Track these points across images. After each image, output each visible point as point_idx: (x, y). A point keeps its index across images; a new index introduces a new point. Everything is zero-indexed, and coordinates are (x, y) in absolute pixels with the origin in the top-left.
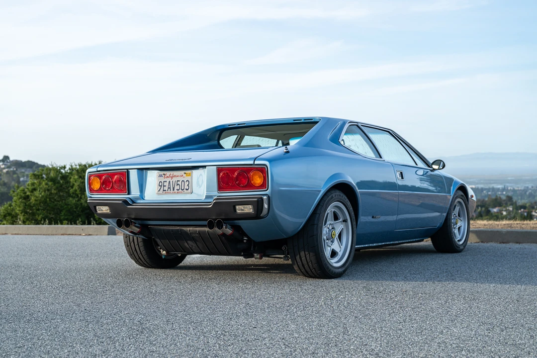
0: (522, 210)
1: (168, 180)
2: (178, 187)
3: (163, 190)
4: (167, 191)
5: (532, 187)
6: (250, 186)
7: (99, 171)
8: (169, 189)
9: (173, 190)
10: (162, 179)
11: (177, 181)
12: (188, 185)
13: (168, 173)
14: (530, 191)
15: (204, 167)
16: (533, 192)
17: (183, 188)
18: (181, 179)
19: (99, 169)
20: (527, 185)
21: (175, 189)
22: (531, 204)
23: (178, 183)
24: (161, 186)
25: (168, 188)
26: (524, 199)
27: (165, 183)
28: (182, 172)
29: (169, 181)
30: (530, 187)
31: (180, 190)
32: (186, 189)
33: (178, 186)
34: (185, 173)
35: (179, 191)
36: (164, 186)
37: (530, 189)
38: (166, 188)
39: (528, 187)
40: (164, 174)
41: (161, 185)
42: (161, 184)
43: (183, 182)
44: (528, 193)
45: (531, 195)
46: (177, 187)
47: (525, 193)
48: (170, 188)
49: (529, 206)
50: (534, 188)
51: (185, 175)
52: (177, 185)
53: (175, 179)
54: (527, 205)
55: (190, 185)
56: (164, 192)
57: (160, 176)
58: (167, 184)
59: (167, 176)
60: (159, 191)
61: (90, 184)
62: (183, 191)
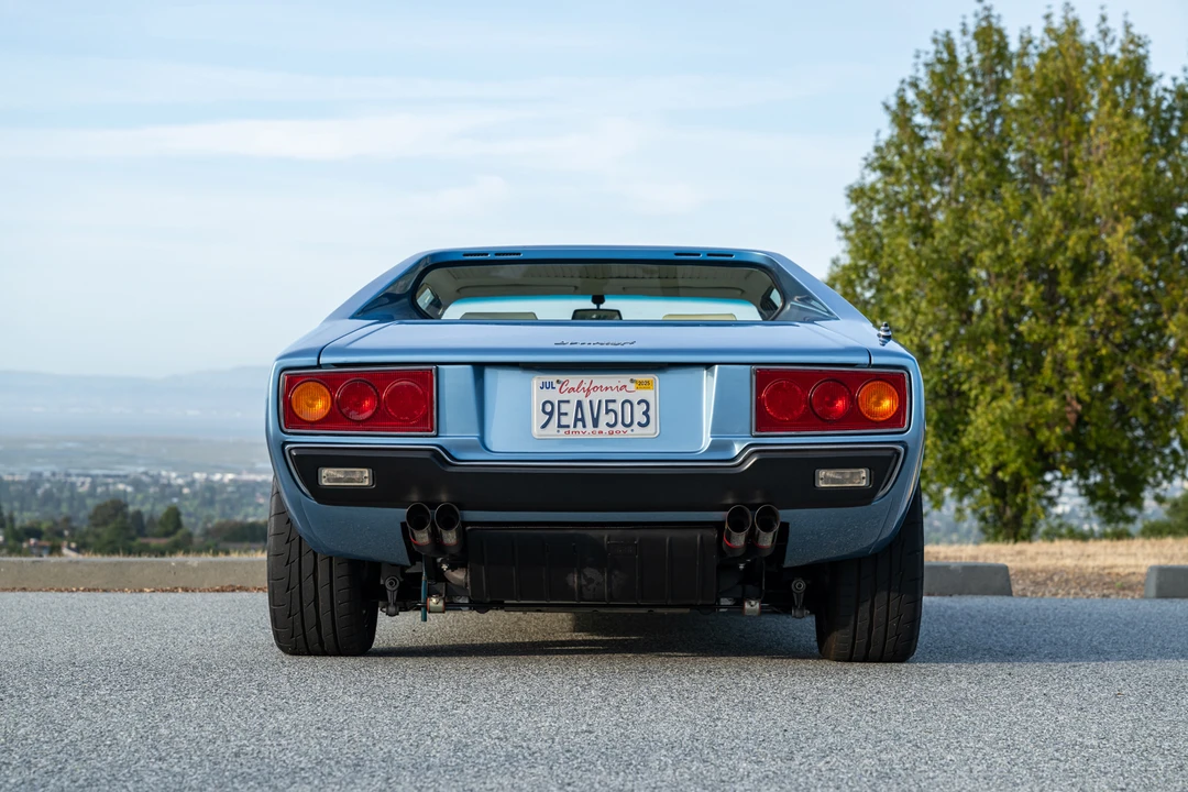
0: (32, 541)
1: (574, 398)
2: (611, 418)
3: (560, 426)
4: (572, 429)
5: (54, 474)
6: (856, 419)
7: (327, 365)
8: (580, 424)
9: (596, 425)
10: (554, 396)
11: (607, 402)
12: (645, 413)
13: (573, 380)
14: (47, 486)
15: (709, 366)
16: (55, 490)
17: (628, 421)
18: (620, 396)
19: (323, 360)
20: (37, 469)
21: (602, 426)
22: (55, 523)
23: (611, 406)
24: (551, 414)
25: (576, 420)
26: (29, 510)
27: (563, 406)
28: (623, 379)
29: (579, 404)
30: (47, 474)
31: (620, 427)
32: (639, 424)
33: (612, 414)
34: (632, 381)
35: (614, 429)
36: (560, 414)
37: (49, 481)
38: (569, 420)
39: (40, 475)
40: (559, 381)
41: (550, 411)
42: (548, 409)
43: (628, 406)
44: (40, 492)
45: (48, 496)
46: (604, 419)
47: (34, 491)
48: (583, 420)
49: (50, 529)
50: (57, 478)
51: (631, 387)
52: (608, 411)
53: (596, 396)
54: (44, 527)
55: (651, 413)
56: (562, 431)
57: (544, 386)
58: (570, 409)
59: (570, 386)
60: (544, 426)
61: (288, 404)
62: (629, 429)
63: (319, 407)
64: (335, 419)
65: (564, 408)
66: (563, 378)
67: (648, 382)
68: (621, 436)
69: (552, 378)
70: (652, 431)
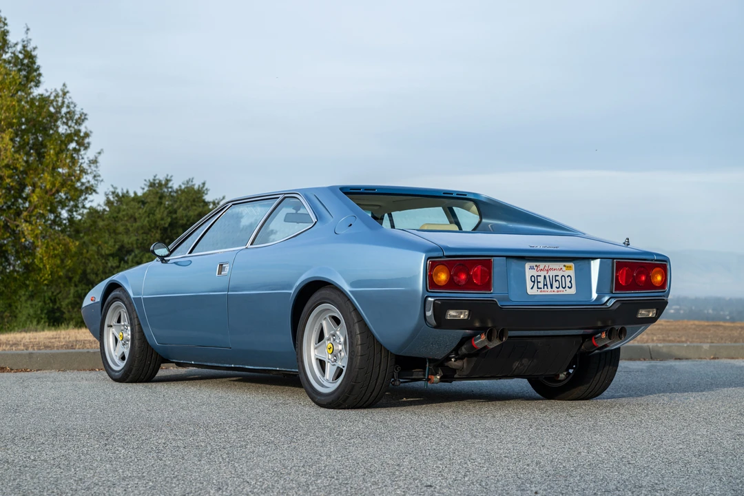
1: (543, 273)
3: (538, 288)
4: (543, 289)
6: (649, 285)
7: (447, 256)
8: (546, 287)
9: (552, 288)
10: (535, 273)
11: (556, 276)
12: (570, 282)
13: (542, 265)
15: (594, 259)
18: (560, 273)
19: (445, 254)
21: (554, 287)
23: (557, 278)
24: (534, 282)
25: (544, 285)
28: (561, 265)
29: (545, 276)
31: (561, 288)
32: (569, 288)
33: (558, 282)
34: (565, 266)
35: (559, 290)
36: (538, 282)
38: (541, 285)
40: (536, 266)
42: (533, 280)
43: (563, 278)
46: (556, 284)
48: (546, 285)
51: (564, 269)
52: (556, 281)
53: (552, 273)
55: (572, 282)
56: (539, 290)
57: (531, 268)
58: (541, 279)
59: (540, 268)
60: (532, 288)
61: (431, 276)
62: (564, 290)
63: (443, 277)
64: (451, 285)
65: (539, 279)
66: (538, 264)
67: (570, 267)
68: (562, 293)
69: (534, 264)
70: (573, 291)
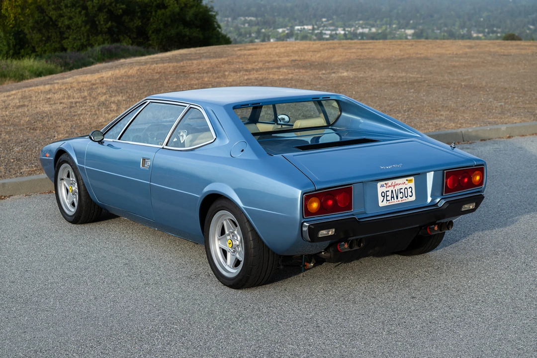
1: (390, 189)
3: (387, 201)
4: (390, 201)
6: (471, 184)
7: (318, 190)
8: (393, 199)
9: (397, 199)
10: (384, 189)
11: (400, 189)
12: (411, 192)
13: (390, 182)
17: (406, 196)
18: (404, 187)
19: (317, 188)
21: (399, 197)
23: (401, 191)
24: (384, 197)
25: (392, 197)
27: (387, 193)
28: (404, 180)
29: (392, 191)
31: (404, 198)
32: (410, 196)
33: (402, 194)
34: (407, 180)
36: (387, 196)
38: (389, 198)
40: (385, 184)
42: (383, 195)
43: (406, 189)
46: (400, 195)
51: (407, 182)
53: (397, 188)
57: (382, 186)
58: (389, 194)
59: (389, 185)
60: (382, 202)
61: (306, 207)
62: (407, 198)
63: (315, 205)
64: (322, 210)
66: (386, 182)
67: (411, 180)
68: (405, 201)
69: (383, 183)
70: (413, 198)
